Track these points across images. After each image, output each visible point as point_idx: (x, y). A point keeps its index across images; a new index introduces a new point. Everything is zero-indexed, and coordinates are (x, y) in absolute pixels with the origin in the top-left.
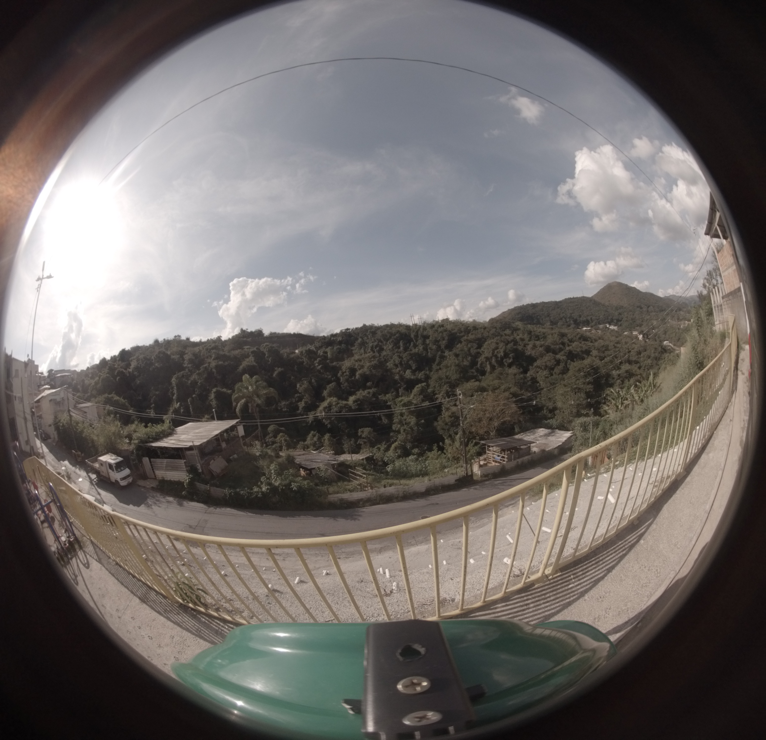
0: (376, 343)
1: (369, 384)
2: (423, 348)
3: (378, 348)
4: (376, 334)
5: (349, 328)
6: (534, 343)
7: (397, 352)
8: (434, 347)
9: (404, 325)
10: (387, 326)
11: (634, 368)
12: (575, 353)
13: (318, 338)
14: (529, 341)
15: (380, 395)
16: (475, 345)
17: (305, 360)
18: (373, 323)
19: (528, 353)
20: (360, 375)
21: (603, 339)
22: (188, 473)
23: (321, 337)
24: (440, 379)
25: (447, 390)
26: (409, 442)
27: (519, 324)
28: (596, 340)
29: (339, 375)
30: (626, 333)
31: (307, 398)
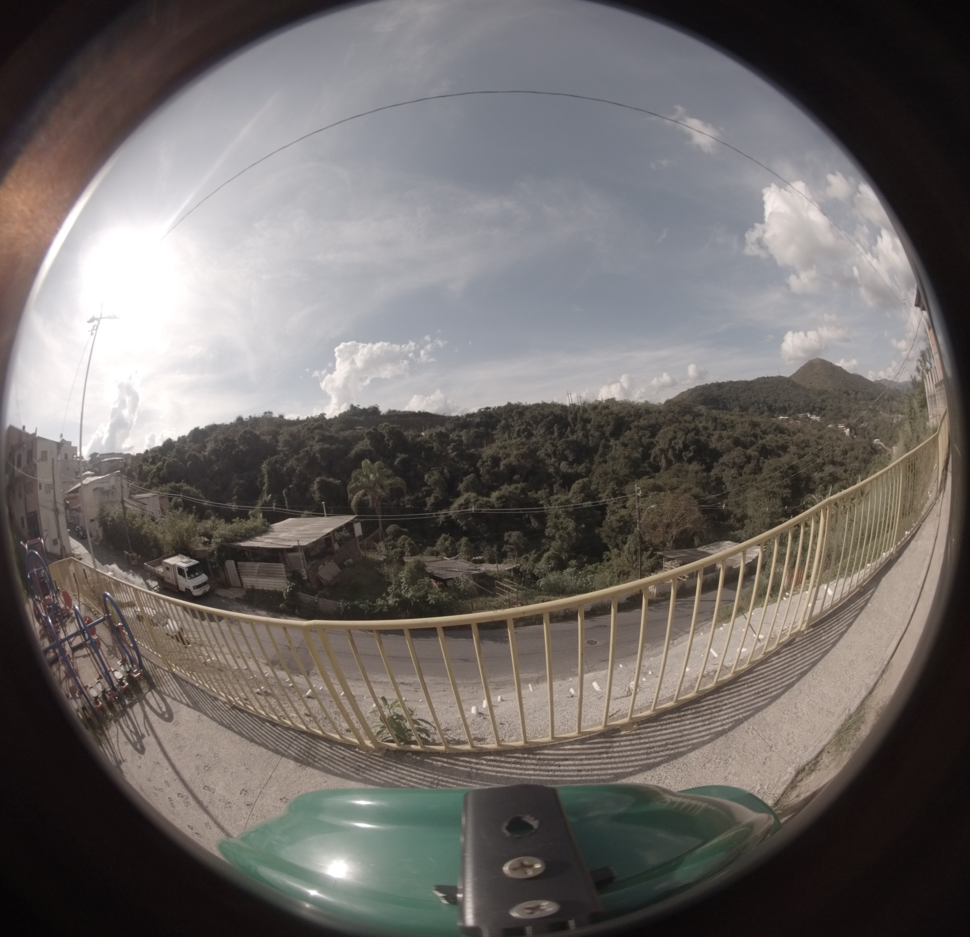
0: (523, 427)
1: (516, 477)
2: (583, 435)
3: (526, 433)
4: (524, 415)
5: (490, 406)
6: (720, 434)
7: (550, 439)
8: (597, 434)
9: (559, 405)
10: (537, 405)
11: (839, 471)
12: (770, 448)
13: (450, 418)
14: (715, 430)
15: (530, 491)
16: (648, 433)
17: (435, 445)
18: (520, 401)
19: (712, 445)
20: (505, 465)
21: (803, 432)
22: (289, 580)
23: (454, 417)
24: (606, 474)
25: (613, 489)
26: (565, 551)
27: (702, 409)
28: (794, 433)
29: (478, 465)
30: (830, 426)
31: (437, 493)
